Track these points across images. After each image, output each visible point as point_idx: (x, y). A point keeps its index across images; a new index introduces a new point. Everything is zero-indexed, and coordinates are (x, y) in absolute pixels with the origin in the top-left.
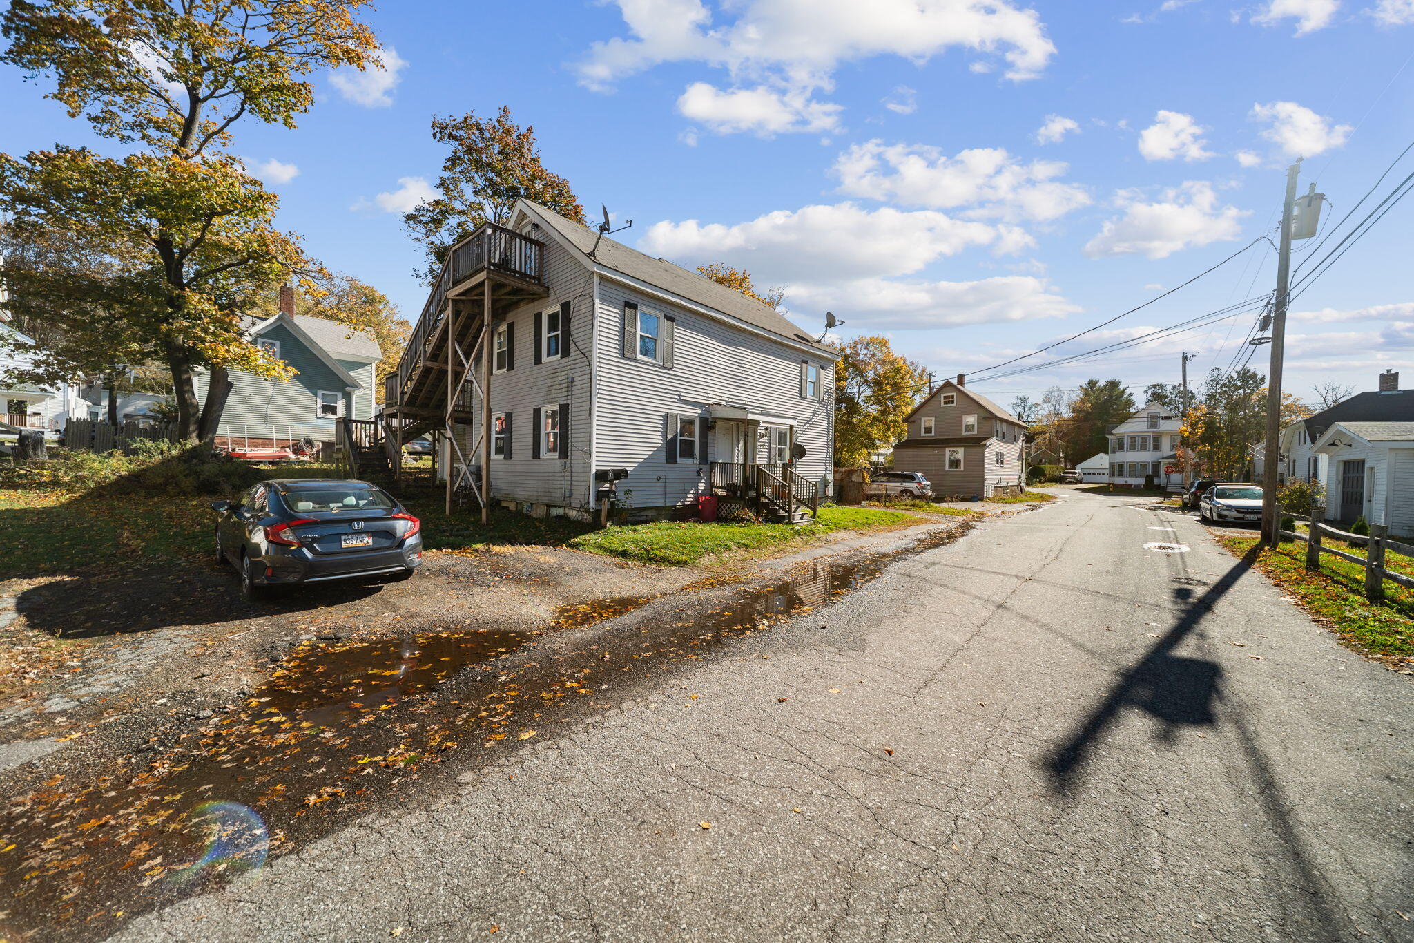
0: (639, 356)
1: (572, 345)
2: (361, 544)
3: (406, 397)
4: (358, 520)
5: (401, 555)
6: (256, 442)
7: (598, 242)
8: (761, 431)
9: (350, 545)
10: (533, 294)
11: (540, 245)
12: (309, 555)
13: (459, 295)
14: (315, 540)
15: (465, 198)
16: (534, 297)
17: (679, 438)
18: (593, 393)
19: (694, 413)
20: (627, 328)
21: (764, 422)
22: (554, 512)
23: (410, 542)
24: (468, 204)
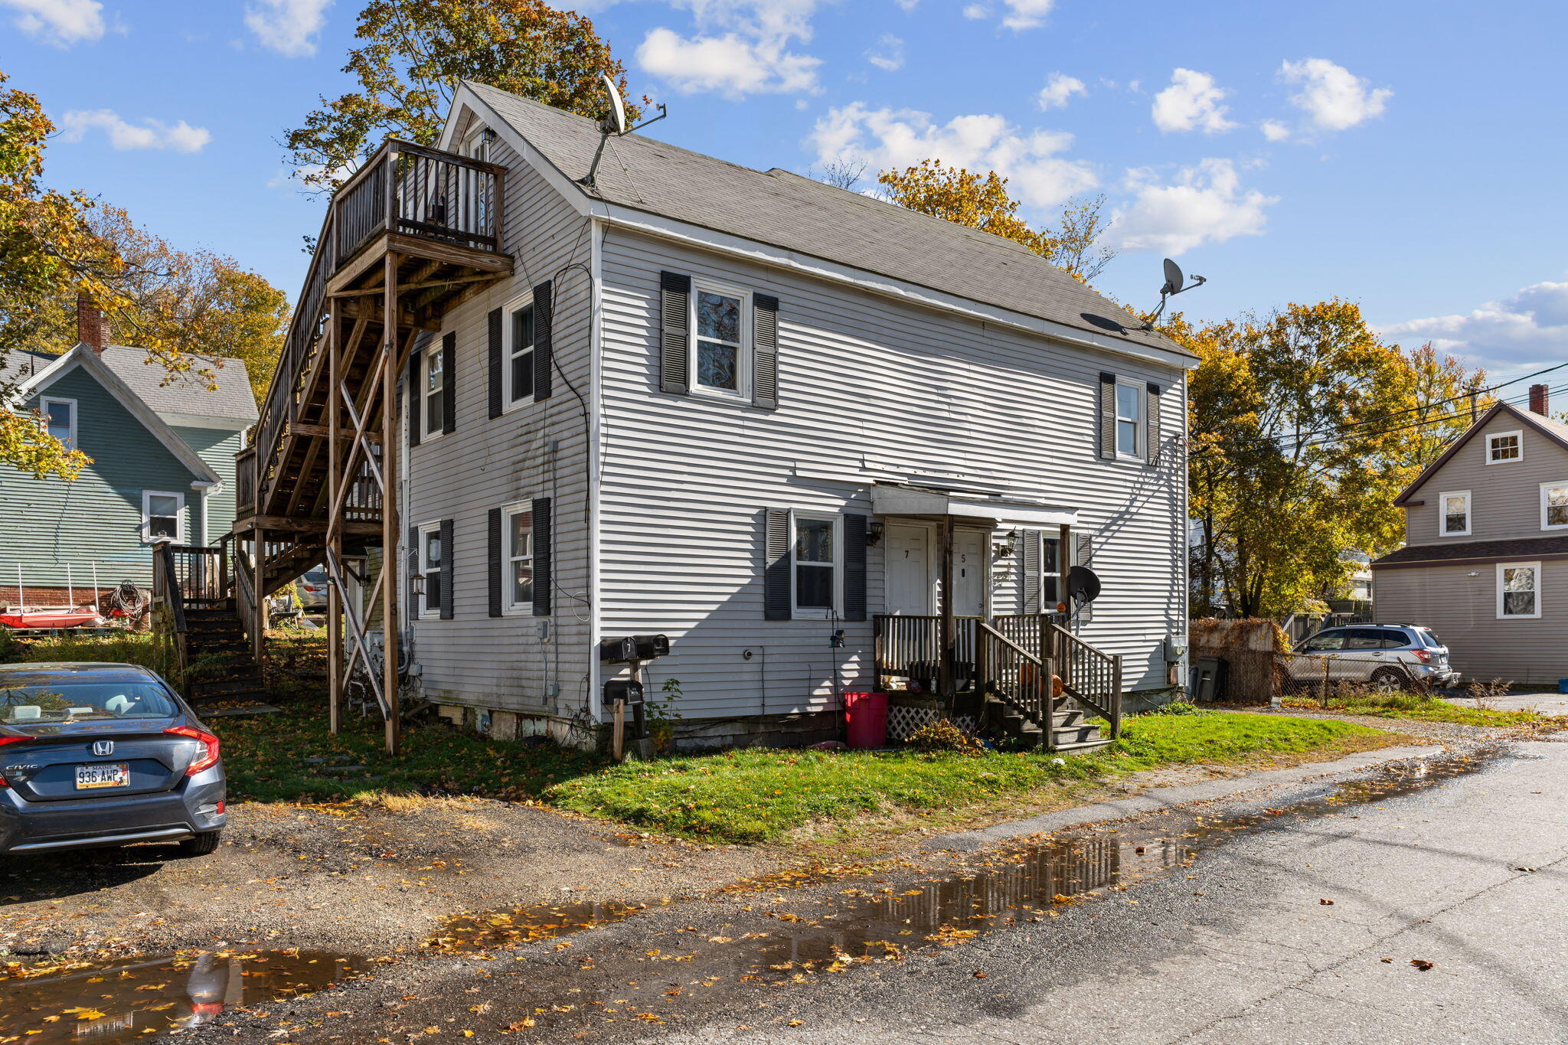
0: (695, 387)
1: (555, 374)
2: (111, 783)
3: (268, 497)
4: (104, 738)
5: (180, 806)
6: (39, 594)
7: (598, 156)
8: (997, 540)
9: (91, 785)
10: (483, 273)
11: (498, 173)
12: (17, 800)
13: (345, 288)
14: (30, 774)
15: (396, 85)
16: (487, 279)
17: (794, 563)
18: (593, 475)
19: (830, 506)
20: (666, 329)
21: (1005, 521)
22: (530, 728)
23: (201, 779)
24: (404, 95)
